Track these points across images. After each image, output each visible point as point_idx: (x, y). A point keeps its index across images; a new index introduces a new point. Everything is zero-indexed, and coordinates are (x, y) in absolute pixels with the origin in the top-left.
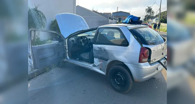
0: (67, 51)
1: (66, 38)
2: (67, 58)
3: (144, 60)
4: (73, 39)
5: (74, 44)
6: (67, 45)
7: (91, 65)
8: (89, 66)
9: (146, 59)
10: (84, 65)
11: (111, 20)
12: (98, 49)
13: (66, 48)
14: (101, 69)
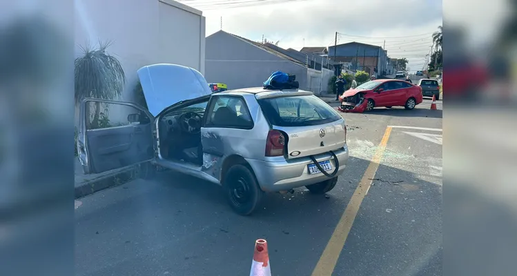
0: (158, 142)
1: (157, 117)
2: (157, 157)
3: (273, 151)
4: (172, 118)
5: (171, 129)
6: (158, 130)
7: (199, 169)
8: (195, 170)
9: (280, 151)
10: (187, 169)
11: (314, 70)
12: (208, 136)
13: (155, 137)
14: (214, 175)
